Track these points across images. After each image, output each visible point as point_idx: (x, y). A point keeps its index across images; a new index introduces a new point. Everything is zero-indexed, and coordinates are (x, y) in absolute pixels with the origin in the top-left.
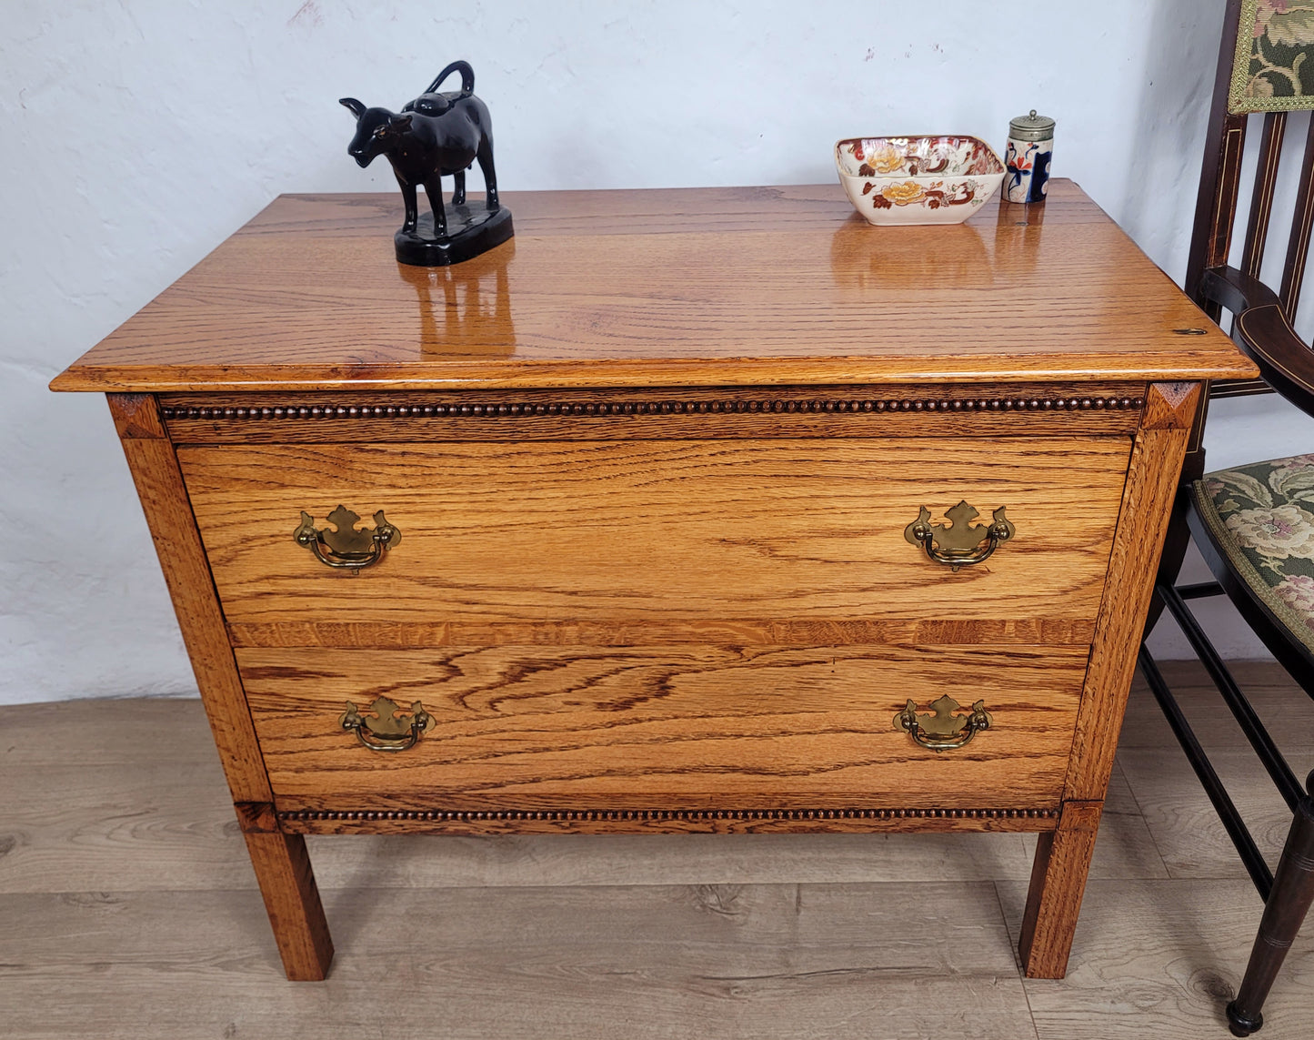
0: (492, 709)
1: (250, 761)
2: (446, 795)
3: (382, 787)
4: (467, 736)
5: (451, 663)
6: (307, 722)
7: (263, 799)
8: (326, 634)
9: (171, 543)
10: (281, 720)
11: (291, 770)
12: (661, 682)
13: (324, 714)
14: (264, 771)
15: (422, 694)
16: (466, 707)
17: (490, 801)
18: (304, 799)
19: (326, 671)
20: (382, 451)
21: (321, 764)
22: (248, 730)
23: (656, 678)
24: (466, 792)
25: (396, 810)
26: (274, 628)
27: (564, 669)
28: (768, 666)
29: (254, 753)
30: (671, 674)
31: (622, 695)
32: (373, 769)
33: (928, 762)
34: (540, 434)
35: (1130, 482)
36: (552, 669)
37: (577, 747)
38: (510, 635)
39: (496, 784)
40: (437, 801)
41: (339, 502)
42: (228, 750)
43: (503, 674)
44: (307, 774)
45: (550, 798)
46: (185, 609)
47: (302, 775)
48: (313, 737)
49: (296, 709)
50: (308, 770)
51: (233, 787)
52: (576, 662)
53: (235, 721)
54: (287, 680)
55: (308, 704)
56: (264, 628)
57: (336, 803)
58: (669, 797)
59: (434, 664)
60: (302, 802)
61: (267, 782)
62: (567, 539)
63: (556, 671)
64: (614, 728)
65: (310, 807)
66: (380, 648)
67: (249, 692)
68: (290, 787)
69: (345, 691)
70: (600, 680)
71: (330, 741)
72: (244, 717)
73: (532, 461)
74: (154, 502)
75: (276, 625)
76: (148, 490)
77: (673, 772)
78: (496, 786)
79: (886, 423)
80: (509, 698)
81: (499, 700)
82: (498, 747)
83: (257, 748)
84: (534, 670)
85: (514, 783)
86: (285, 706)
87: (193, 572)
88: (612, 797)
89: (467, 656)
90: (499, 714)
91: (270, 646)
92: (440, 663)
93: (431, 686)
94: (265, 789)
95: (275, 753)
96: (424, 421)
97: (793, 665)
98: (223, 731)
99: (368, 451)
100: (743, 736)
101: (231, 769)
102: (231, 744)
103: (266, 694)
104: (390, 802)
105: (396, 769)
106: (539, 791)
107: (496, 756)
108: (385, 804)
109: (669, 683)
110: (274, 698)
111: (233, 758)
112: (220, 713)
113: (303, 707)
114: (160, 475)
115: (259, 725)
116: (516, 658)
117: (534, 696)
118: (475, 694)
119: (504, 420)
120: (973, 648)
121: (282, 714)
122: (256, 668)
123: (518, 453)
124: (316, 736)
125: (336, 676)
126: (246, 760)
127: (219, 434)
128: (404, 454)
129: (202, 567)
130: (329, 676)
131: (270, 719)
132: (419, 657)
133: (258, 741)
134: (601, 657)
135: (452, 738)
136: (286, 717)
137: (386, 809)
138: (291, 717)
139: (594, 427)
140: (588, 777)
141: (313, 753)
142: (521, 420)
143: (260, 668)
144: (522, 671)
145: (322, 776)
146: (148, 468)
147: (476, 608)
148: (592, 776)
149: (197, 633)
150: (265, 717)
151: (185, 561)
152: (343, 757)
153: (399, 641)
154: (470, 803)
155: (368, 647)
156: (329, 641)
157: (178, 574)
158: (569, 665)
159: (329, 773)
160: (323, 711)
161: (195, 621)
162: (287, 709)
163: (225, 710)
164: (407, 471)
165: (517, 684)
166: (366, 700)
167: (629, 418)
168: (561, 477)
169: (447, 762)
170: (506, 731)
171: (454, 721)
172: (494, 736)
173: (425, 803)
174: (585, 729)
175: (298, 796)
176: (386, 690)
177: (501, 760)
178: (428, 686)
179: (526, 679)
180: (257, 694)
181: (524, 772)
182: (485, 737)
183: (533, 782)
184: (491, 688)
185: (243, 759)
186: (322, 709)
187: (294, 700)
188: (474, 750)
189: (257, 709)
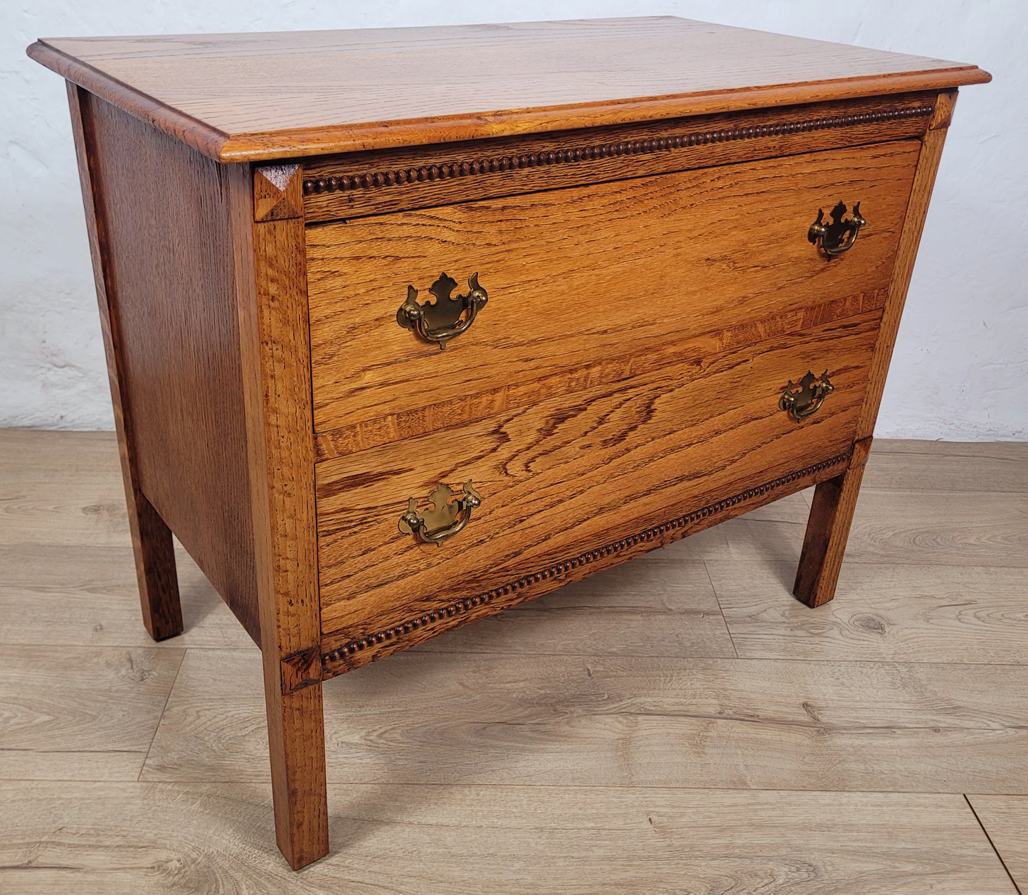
0: (527, 470)
1: (307, 599)
2: (475, 580)
3: (422, 589)
4: (503, 506)
5: (503, 430)
6: (369, 534)
7: (312, 645)
8: (403, 424)
9: (280, 347)
10: (345, 540)
11: (343, 599)
12: (648, 407)
13: (385, 520)
14: (318, 609)
15: (475, 471)
16: (507, 474)
17: (510, 573)
18: (350, 630)
19: (396, 468)
20: (488, 208)
21: (373, 581)
22: (311, 562)
23: (645, 404)
24: (491, 570)
26: (358, 429)
27: (584, 413)
28: (715, 373)
29: (312, 589)
30: (655, 398)
31: (621, 428)
32: (419, 570)
33: (792, 433)
34: (607, 175)
35: (918, 172)
36: (575, 416)
37: (582, 492)
38: (551, 387)
39: (516, 552)
40: (467, 589)
41: (442, 269)
42: (287, 594)
43: (539, 430)
44: (361, 598)
45: (555, 553)
46: (277, 427)
47: (354, 600)
48: (371, 551)
49: (362, 522)
50: (360, 592)
52: (594, 403)
53: (301, 556)
54: (360, 489)
55: (374, 512)
56: (348, 433)
58: (637, 521)
59: (489, 435)
60: (347, 636)
61: (318, 622)
62: (608, 278)
63: (579, 416)
64: (610, 464)
65: (354, 638)
66: (448, 428)
67: (321, 514)
68: (339, 620)
69: (409, 487)
70: (608, 417)
71: (386, 550)
72: (310, 547)
73: (597, 203)
74: (273, 299)
75: (361, 425)
76: (270, 284)
77: (644, 495)
78: (517, 554)
79: (810, 139)
80: (541, 454)
81: (533, 460)
82: (525, 510)
83: (316, 582)
84: (562, 420)
85: (530, 546)
86: (352, 521)
87: (295, 379)
89: (515, 419)
90: (531, 474)
91: (351, 452)
92: (494, 432)
93: (483, 459)
94: (316, 631)
95: (331, 583)
96: (526, 171)
97: (730, 368)
98: (287, 571)
99: (477, 209)
100: (692, 444)
101: (285, 618)
102: (291, 586)
103: (335, 512)
104: (427, 605)
105: (439, 563)
107: (521, 521)
108: (423, 608)
109: (653, 407)
110: (343, 515)
111: (290, 602)
112: (288, 550)
113: (369, 517)
114: (287, 264)
115: (324, 552)
116: (552, 411)
117: (560, 447)
118: (516, 458)
119: (583, 164)
120: (828, 326)
121: (348, 532)
122: (333, 483)
123: (589, 196)
124: (374, 549)
125: (404, 472)
126: (302, 602)
127: (352, 207)
128: (504, 208)
129: (305, 369)
130: (398, 474)
131: (335, 541)
132: (477, 430)
133: (319, 573)
134: (611, 394)
135: (491, 513)
136: (351, 534)
138: (355, 532)
139: (644, 163)
140: (585, 520)
141: (369, 570)
142: (597, 162)
143: (336, 482)
144: (554, 423)
145: (371, 596)
146: (276, 257)
147: (532, 364)
148: (588, 518)
149: (285, 454)
150: (331, 541)
151: (290, 366)
152: (395, 566)
153: (465, 417)
154: (494, 581)
155: (436, 430)
156: (405, 434)
157: (279, 385)
158: (589, 408)
159: (377, 590)
160: (385, 516)
161: (285, 439)
162: (353, 524)
163: (294, 543)
164: (503, 226)
165: (549, 438)
166: (425, 493)
167: (668, 152)
168: (616, 215)
169: (482, 541)
170: (532, 492)
171: (495, 493)
172: (523, 500)
173: (458, 595)
174: (590, 471)
175: (344, 628)
176: (444, 475)
177: (525, 524)
178: (480, 461)
179: (555, 431)
180: (328, 514)
181: (540, 531)
182: (516, 503)
183: (544, 540)
184: (528, 448)
185: (300, 601)
186: (385, 514)
187: (362, 512)
188: (506, 520)
189: (325, 533)
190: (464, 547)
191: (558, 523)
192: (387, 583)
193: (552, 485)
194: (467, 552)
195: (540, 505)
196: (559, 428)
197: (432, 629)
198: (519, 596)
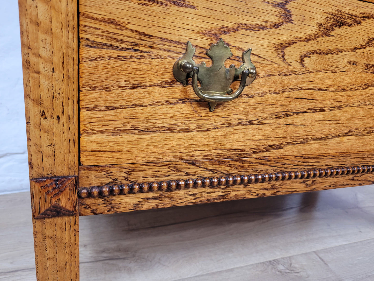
0: (301, 64)
1: (64, 119)
3: (190, 151)
4: (275, 93)
6: (141, 67)
7: (66, 173)
10: (112, 62)
11: (107, 132)
13: (160, 57)
14: (77, 134)
15: (255, 40)
16: (284, 59)
17: (269, 163)
18: (112, 169)
21: (142, 124)
22: (70, 74)
24: (254, 155)
25: (195, 177)
27: (358, 26)
29: (71, 107)
32: (188, 130)
36: (350, 25)
37: (340, 108)
40: (231, 166)
42: (38, 102)
44: (124, 137)
47: (118, 138)
49: (134, 47)
50: (125, 131)
51: (34, 158)
57: (143, 173)
60: (108, 174)
61: (76, 150)
64: (367, 90)
65: (116, 180)
67: (85, 15)
68: (100, 155)
71: (157, 93)
72: (70, 53)
78: (278, 147)
80: (316, 52)
81: (308, 55)
83: (76, 101)
84: (340, 24)
86: (121, 41)
88: (346, 155)
90: (304, 69)
92: (280, 5)
93: (265, 31)
94: (72, 158)
95: (94, 109)
98: (38, 73)
101: (37, 131)
102: (45, 95)
103: (104, 21)
104: (193, 169)
105: (209, 130)
106: (302, 153)
107: (288, 116)
108: (188, 171)
110: (111, 28)
111: (43, 114)
112: (41, 44)
113: (142, 45)
115: (87, 66)
117: (332, 53)
118: (295, 45)
121: (115, 53)
124: (145, 87)
126: (58, 118)
131: (101, 58)
133: (79, 91)
135: (263, 95)
136: (119, 58)
137: (186, 177)
138: (125, 58)
140: (337, 137)
141: (137, 109)
144: (333, 25)
148: (339, 136)
150: (96, 56)
152: (164, 116)
159: (145, 136)
160: (160, 52)
162: (123, 45)
163: (49, 39)
165: (326, 38)
169: (250, 122)
170: (301, 89)
171: (270, 76)
172: (292, 94)
173: (222, 168)
174: (351, 89)
175: (106, 166)
176: (226, 31)
177: (289, 120)
178: (262, 31)
179: (332, 33)
180: (94, 19)
181: (300, 132)
182: (286, 94)
183: (302, 143)
184: (307, 40)
185: (55, 117)
186: (160, 49)
187: (134, 35)
188: (274, 109)
189: (89, 43)
190: (233, 121)
191: (315, 130)
192: (155, 131)
193: (318, 89)
194: (236, 127)
195: (304, 105)
196: (336, 32)
197: (194, 195)
198: (273, 188)
